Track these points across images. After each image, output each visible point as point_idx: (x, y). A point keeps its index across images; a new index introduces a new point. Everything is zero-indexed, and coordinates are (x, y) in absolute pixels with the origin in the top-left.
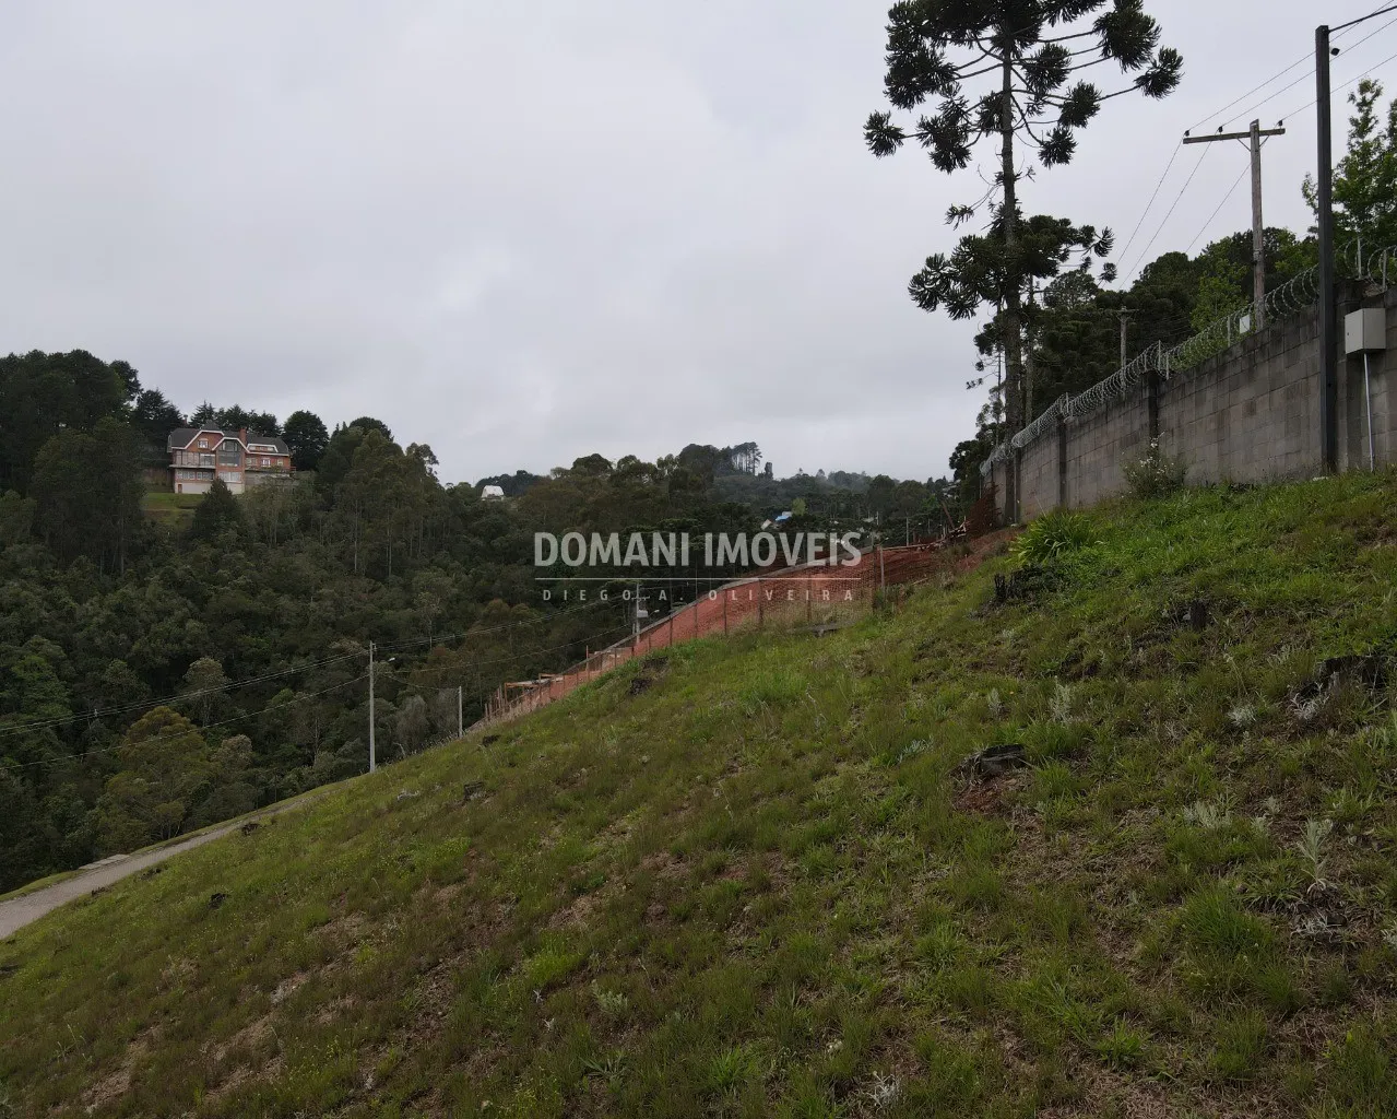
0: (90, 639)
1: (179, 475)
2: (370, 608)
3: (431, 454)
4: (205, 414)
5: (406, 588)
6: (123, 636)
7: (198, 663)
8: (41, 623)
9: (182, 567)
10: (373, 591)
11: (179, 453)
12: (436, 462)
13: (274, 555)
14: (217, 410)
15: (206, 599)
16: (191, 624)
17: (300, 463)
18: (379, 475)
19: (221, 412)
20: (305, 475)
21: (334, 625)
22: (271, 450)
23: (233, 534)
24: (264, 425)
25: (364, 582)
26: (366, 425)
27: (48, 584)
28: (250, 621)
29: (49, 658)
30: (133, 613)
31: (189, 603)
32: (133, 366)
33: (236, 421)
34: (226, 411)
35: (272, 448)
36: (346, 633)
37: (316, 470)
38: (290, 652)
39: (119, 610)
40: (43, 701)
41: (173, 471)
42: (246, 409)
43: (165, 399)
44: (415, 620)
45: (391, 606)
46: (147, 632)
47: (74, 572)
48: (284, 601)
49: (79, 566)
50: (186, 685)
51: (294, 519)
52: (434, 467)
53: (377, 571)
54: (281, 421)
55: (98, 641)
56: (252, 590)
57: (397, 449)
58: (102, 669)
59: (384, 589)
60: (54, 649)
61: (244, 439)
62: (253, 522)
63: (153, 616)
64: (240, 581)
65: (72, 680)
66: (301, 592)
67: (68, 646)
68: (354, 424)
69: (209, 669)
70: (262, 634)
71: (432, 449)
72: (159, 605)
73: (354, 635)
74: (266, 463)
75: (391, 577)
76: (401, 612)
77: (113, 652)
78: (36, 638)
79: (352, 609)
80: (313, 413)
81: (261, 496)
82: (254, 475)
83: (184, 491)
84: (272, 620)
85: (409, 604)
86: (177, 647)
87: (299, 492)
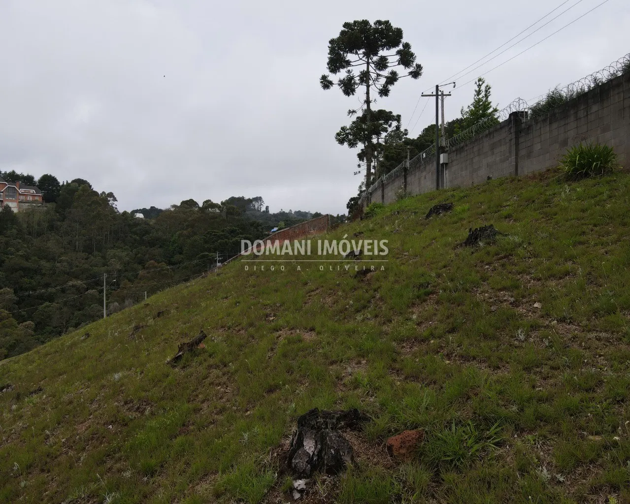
2: (86, 266)
3: (114, 197)
5: (104, 257)
7: (2, 290)
10: (87, 259)
12: (116, 200)
13: (36, 241)
14: (3, 172)
15: (3, 262)
17: (46, 199)
18: (89, 205)
19: (5, 173)
20: (50, 205)
21: (68, 274)
22: (32, 192)
23: (14, 231)
24: (28, 181)
25: (84, 255)
26: (79, 182)
28: (26, 271)
33: (13, 178)
34: (8, 172)
35: (32, 191)
36: (75, 277)
37: (56, 202)
38: (47, 285)
42: (18, 172)
44: (108, 272)
45: (96, 266)
48: (43, 263)
51: (46, 225)
52: (115, 202)
53: (88, 249)
54: (37, 178)
56: (27, 258)
59: (92, 258)
61: (18, 186)
62: (25, 226)
64: (20, 253)
66: (51, 258)
68: (73, 181)
69: (8, 293)
70: (32, 278)
71: (114, 194)
73: (78, 278)
74: (30, 198)
75: (95, 253)
76: (101, 268)
79: (77, 266)
80: (53, 175)
81: (29, 214)
82: (23, 204)
84: (37, 271)
85: (104, 265)
87: (47, 212)
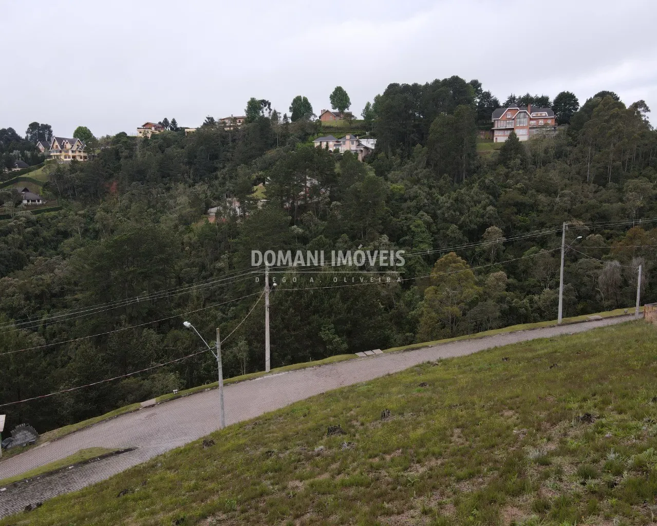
0: (443, 214)
1: (496, 133)
2: (593, 202)
3: (645, 106)
4: (512, 100)
5: (620, 190)
6: (458, 213)
7: (490, 228)
8: (424, 206)
9: (489, 179)
10: (596, 192)
11: (496, 122)
12: (649, 111)
13: (539, 172)
14: (517, 97)
15: (499, 196)
16: (490, 208)
17: (559, 122)
18: (607, 121)
19: (520, 98)
20: (562, 128)
21: (569, 211)
22: (544, 115)
23: (518, 161)
24: (542, 102)
25: (592, 187)
26: (603, 95)
27: (430, 187)
28: (520, 207)
29: (426, 222)
30: (463, 202)
31: (491, 197)
32: (480, 82)
33: (526, 102)
34: (522, 97)
35: (545, 114)
36: (576, 217)
37: (569, 124)
38: (542, 225)
39: (456, 200)
40: (421, 242)
41: (493, 131)
42: (533, 95)
43: (492, 95)
44: (623, 210)
45: (608, 201)
46: (469, 211)
47: (442, 181)
48: (541, 197)
49: (445, 179)
50: (483, 239)
51: (552, 152)
52: (647, 114)
53: (601, 180)
54: (552, 99)
55: (446, 215)
56: (523, 191)
57: (622, 105)
58: (447, 228)
59: (604, 190)
60: (428, 218)
61: (530, 110)
62: (529, 154)
63: (473, 204)
64: (518, 186)
65: (434, 233)
66: (551, 192)
67: (434, 216)
68: (596, 96)
69: (495, 232)
70: (527, 215)
71: (646, 103)
72: (476, 198)
73: (581, 218)
74: (541, 122)
75: (610, 184)
76: (614, 205)
77: (454, 221)
78: (421, 212)
79: (582, 202)
80: (570, 92)
81: (534, 141)
82: (534, 130)
83: (498, 141)
84: (533, 207)
85: (621, 200)
86: (481, 220)
87: (558, 136)
